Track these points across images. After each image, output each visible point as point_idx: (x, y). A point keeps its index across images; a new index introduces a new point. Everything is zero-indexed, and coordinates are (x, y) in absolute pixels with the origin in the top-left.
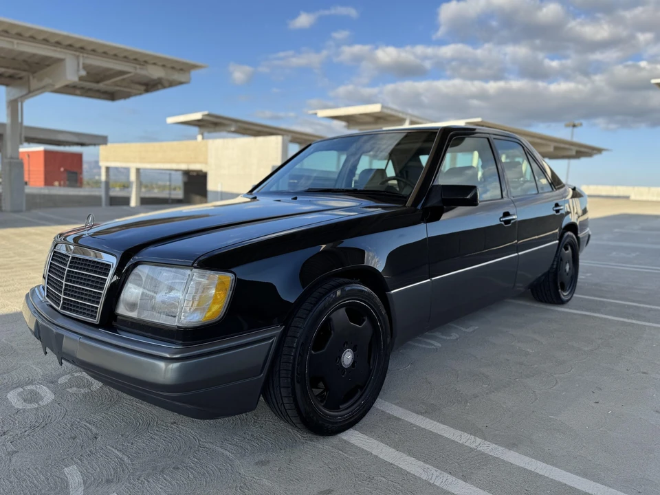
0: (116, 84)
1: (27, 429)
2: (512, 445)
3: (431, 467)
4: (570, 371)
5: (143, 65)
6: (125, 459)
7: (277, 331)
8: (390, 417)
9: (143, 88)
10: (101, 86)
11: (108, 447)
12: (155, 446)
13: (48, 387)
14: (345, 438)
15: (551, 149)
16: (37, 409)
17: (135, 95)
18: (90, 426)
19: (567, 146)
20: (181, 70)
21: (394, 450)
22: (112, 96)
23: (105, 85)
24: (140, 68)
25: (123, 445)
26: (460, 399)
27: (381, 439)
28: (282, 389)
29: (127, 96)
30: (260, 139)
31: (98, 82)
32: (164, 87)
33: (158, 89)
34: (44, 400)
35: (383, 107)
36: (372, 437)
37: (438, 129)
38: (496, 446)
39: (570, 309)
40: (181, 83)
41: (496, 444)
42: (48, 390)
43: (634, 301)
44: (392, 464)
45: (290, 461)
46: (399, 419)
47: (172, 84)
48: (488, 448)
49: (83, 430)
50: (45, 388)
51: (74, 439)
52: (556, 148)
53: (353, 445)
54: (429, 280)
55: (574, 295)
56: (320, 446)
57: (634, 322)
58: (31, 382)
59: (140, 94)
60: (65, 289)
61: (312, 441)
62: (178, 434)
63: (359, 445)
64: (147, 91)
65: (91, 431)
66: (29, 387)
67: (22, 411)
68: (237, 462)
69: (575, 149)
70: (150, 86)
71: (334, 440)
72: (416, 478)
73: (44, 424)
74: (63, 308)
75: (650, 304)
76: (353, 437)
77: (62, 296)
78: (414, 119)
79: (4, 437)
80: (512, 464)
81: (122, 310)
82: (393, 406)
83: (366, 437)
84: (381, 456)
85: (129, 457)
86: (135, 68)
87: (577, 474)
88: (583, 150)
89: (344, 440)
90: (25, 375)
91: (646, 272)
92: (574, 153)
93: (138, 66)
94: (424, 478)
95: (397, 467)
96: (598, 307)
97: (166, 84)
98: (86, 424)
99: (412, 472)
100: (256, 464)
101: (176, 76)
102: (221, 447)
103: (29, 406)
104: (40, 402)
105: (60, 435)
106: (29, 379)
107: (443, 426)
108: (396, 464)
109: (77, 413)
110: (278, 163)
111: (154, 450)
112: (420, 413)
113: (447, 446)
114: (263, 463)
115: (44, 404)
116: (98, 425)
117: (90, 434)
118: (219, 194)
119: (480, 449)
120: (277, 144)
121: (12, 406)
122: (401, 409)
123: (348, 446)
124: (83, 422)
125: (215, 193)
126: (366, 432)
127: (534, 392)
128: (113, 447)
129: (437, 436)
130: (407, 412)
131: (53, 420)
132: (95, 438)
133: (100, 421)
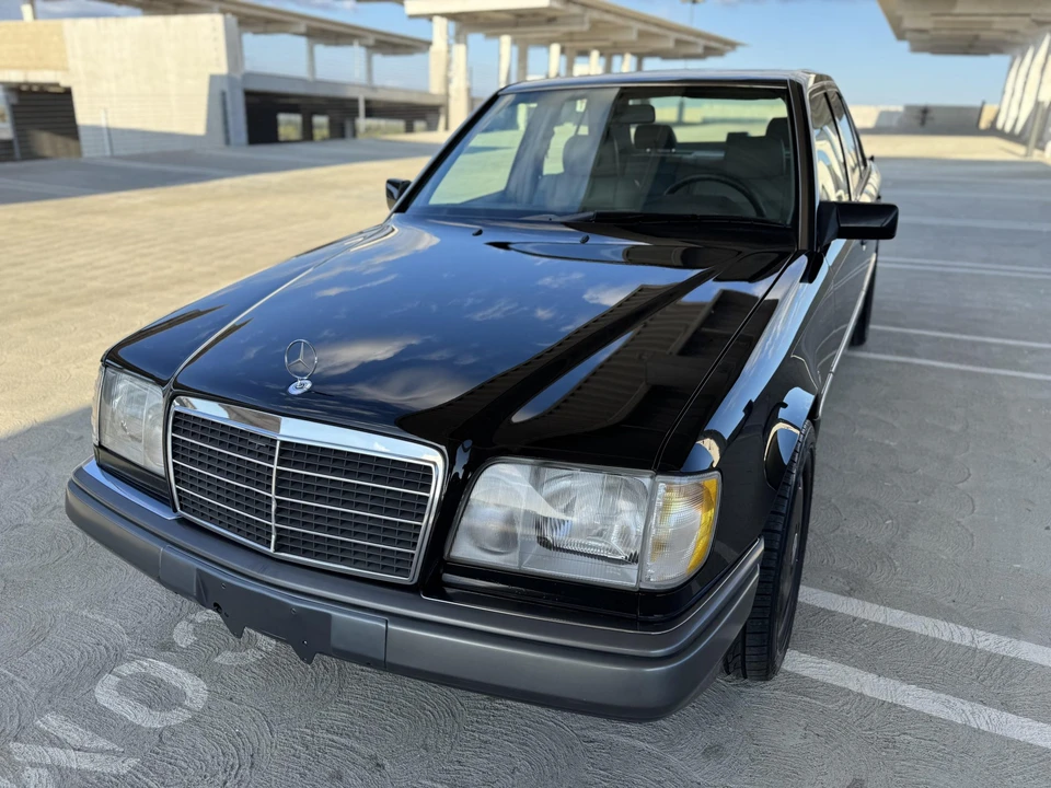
1: (222, 777)
2: (1015, 631)
3: (951, 699)
4: (970, 474)
8: (818, 612)
12: (506, 758)
13: (166, 660)
14: (789, 669)
15: (670, 44)
16: (195, 721)
18: (343, 740)
19: (691, 38)
21: (874, 676)
25: (448, 772)
26: (875, 553)
34: (189, 694)
36: (822, 655)
38: (996, 636)
39: (875, 352)
41: (992, 632)
42: (175, 670)
43: (941, 330)
44: (895, 705)
46: (831, 613)
48: (988, 642)
49: (338, 753)
50: (161, 664)
51: (341, 779)
52: (678, 42)
53: (813, 681)
54: (833, 370)
56: (765, 692)
58: (119, 657)
60: (277, 510)
62: (519, 720)
63: (820, 678)
65: (352, 749)
66: (126, 669)
67: (167, 734)
68: (673, 760)
69: (702, 42)
72: (950, 723)
73: (246, 758)
74: (276, 550)
76: (795, 662)
77: (273, 524)
81: (464, 549)
83: (815, 659)
84: (867, 691)
88: (713, 44)
89: (790, 673)
90: (89, 640)
92: (700, 50)
94: (959, 722)
95: (905, 707)
96: (907, 346)
98: (330, 736)
99: (934, 714)
100: (706, 755)
102: (618, 733)
103: (176, 717)
104: (187, 703)
105: (303, 775)
106: (107, 649)
107: (899, 614)
108: (899, 701)
109: (287, 714)
110: (222, 69)
111: (511, 767)
112: (849, 594)
113: (936, 651)
114: (714, 751)
115: (199, 704)
116: (357, 734)
117: (360, 760)
118: (105, 132)
119: (980, 646)
120: (214, 29)
121: (132, 724)
122: (814, 590)
123: (805, 686)
124: (321, 734)
125: (96, 129)
126: (808, 649)
127: (959, 522)
128: (432, 780)
129: (907, 636)
130: (829, 595)
131: (255, 740)
132: (378, 764)
133: (352, 723)
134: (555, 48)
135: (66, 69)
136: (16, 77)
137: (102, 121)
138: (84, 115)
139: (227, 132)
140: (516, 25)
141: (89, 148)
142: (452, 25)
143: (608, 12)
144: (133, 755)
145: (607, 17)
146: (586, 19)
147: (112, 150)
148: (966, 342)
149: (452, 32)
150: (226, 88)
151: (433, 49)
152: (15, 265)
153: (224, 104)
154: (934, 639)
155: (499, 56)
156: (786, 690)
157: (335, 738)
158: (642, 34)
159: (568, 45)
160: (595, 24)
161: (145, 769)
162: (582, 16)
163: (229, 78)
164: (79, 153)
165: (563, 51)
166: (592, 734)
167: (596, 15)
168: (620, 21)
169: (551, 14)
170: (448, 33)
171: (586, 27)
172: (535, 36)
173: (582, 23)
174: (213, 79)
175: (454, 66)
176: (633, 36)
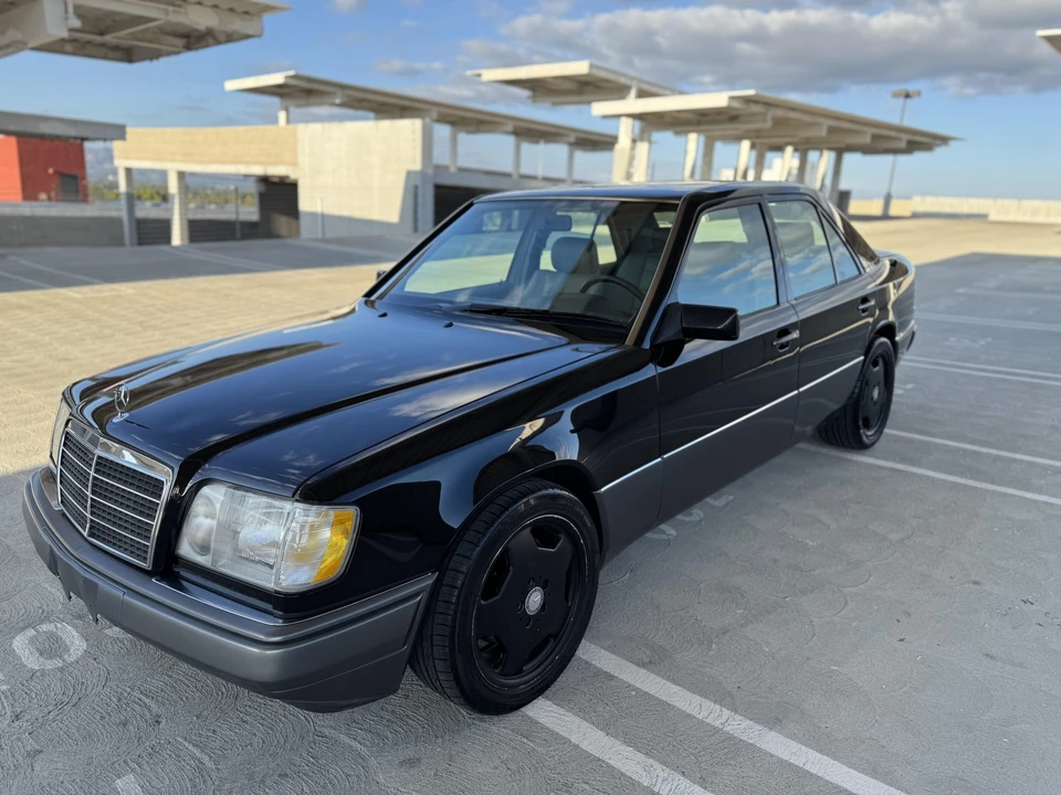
0: (134, 37)
1: (51, 708)
2: (773, 721)
3: (656, 765)
4: (867, 581)
5: (180, 6)
6: (206, 759)
7: (428, 580)
9: (180, 42)
10: (108, 38)
11: (179, 739)
12: (249, 736)
13: (74, 626)
14: (531, 714)
15: (867, 140)
16: (61, 670)
17: (169, 54)
18: (147, 701)
19: (893, 134)
20: (246, 13)
21: (602, 734)
22: (128, 55)
23: (115, 38)
24: (175, 12)
25: (201, 735)
26: (701, 636)
27: (583, 713)
28: (436, 662)
29: (154, 55)
30: (386, 124)
31: (102, 34)
32: (218, 42)
33: (207, 46)
34: (71, 651)
35: (591, 66)
36: (571, 710)
37: (679, 198)
38: (751, 723)
39: (876, 458)
40: (248, 37)
41: (751, 720)
42: (75, 633)
43: (973, 442)
44: (599, 760)
45: (451, 757)
46: (611, 677)
47: (231, 38)
48: (739, 726)
49: (137, 708)
50: (69, 628)
51: (125, 725)
52: (875, 137)
53: (543, 727)
54: (659, 459)
55: (886, 430)
57: (970, 482)
58: (46, 618)
59: (178, 53)
60: (91, 506)
61: (482, 720)
62: (281, 711)
63: (551, 726)
64: (188, 48)
65: (149, 709)
66: (45, 627)
67: (38, 674)
68: (373, 762)
69: (905, 137)
70: (194, 40)
71: (513, 718)
72: (634, 783)
73: (75, 700)
74: (91, 535)
75: (996, 448)
76: (542, 711)
77: (88, 515)
78: (645, 87)
79: (17, 723)
80: (772, 756)
81: (186, 549)
82: (603, 651)
83: (562, 711)
84: (584, 746)
85: (211, 757)
86: (167, 12)
87: (863, 771)
88: (918, 139)
89: (529, 718)
90: (37, 604)
91: (998, 380)
92: (903, 145)
93: (171, 8)
94: (645, 784)
95: (607, 764)
96: (916, 454)
97: (222, 38)
98: (140, 696)
99: (628, 773)
100: (402, 764)
101: (238, 25)
102: (347, 735)
103: (51, 664)
104: (66, 657)
105: (102, 718)
106: (43, 611)
107: (675, 688)
108: (606, 758)
109: (125, 676)
110: (417, 166)
111: (248, 742)
112: (642, 665)
113: (680, 725)
114: (411, 763)
115: (72, 659)
116: (160, 699)
117: (148, 716)
118: (320, 218)
119: (727, 729)
120: (414, 132)
121: (22, 664)
122: (613, 657)
123: (534, 729)
124: (137, 694)
125: (313, 215)
126: (562, 702)
127: (812, 621)
128: (185, 739)
129: (666, 707)
130: (624, 662)
131: (89, 690)
132: (157, 722)
133: (162, 690)
134: (746, 144)
135: (295, 165)
136: (258, 170)
137: (318, 209)
138: (306, 203)
139: (416, 220)
140: (699, 123)
141: (307, 230)
142: (638, 124)
143: (793, 109)
144: (8, 683)
145: (792, 115)
146: (769, 117)
147: (323, 233)
148: (988, 456)
149: (637, 131)
150: (418, 182)
151: (618, 147)
152: (181, 325)
153: (416, 196)
154: (689, 716)
155: (686, 152)
156: (513, 730)
157: (143, 697)
158: (831, 130)
159: (757, 141)
160: (778, 122)
161: (9, 694)
162: (765, 115)
163: (422, 174)
164: (297, 233)
165: (753, 146)
166: (326, 732)
167: (780, 113)
168: (807, 118)
169: (735, 113)
170: (633, 132)
171: (768, 125)
172: (719, 133)
173: (765, 121)
174: (409, 174)
175: (636, 162)
176: (823, 132)
